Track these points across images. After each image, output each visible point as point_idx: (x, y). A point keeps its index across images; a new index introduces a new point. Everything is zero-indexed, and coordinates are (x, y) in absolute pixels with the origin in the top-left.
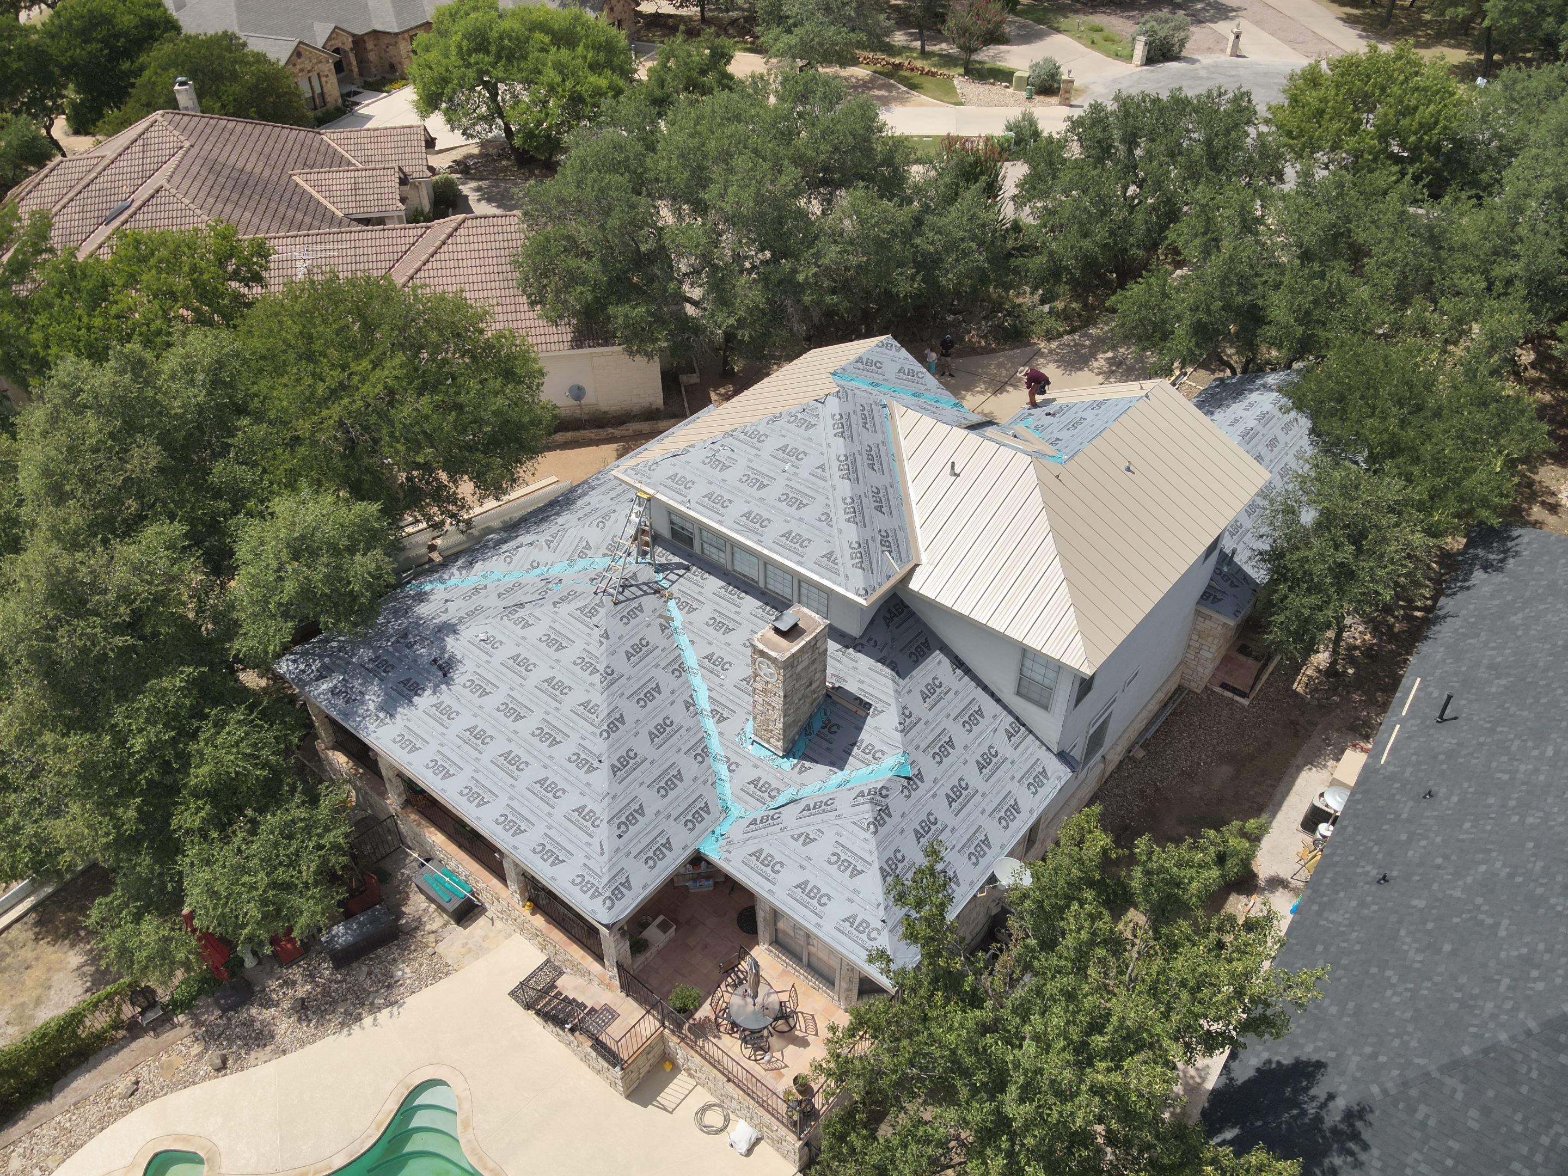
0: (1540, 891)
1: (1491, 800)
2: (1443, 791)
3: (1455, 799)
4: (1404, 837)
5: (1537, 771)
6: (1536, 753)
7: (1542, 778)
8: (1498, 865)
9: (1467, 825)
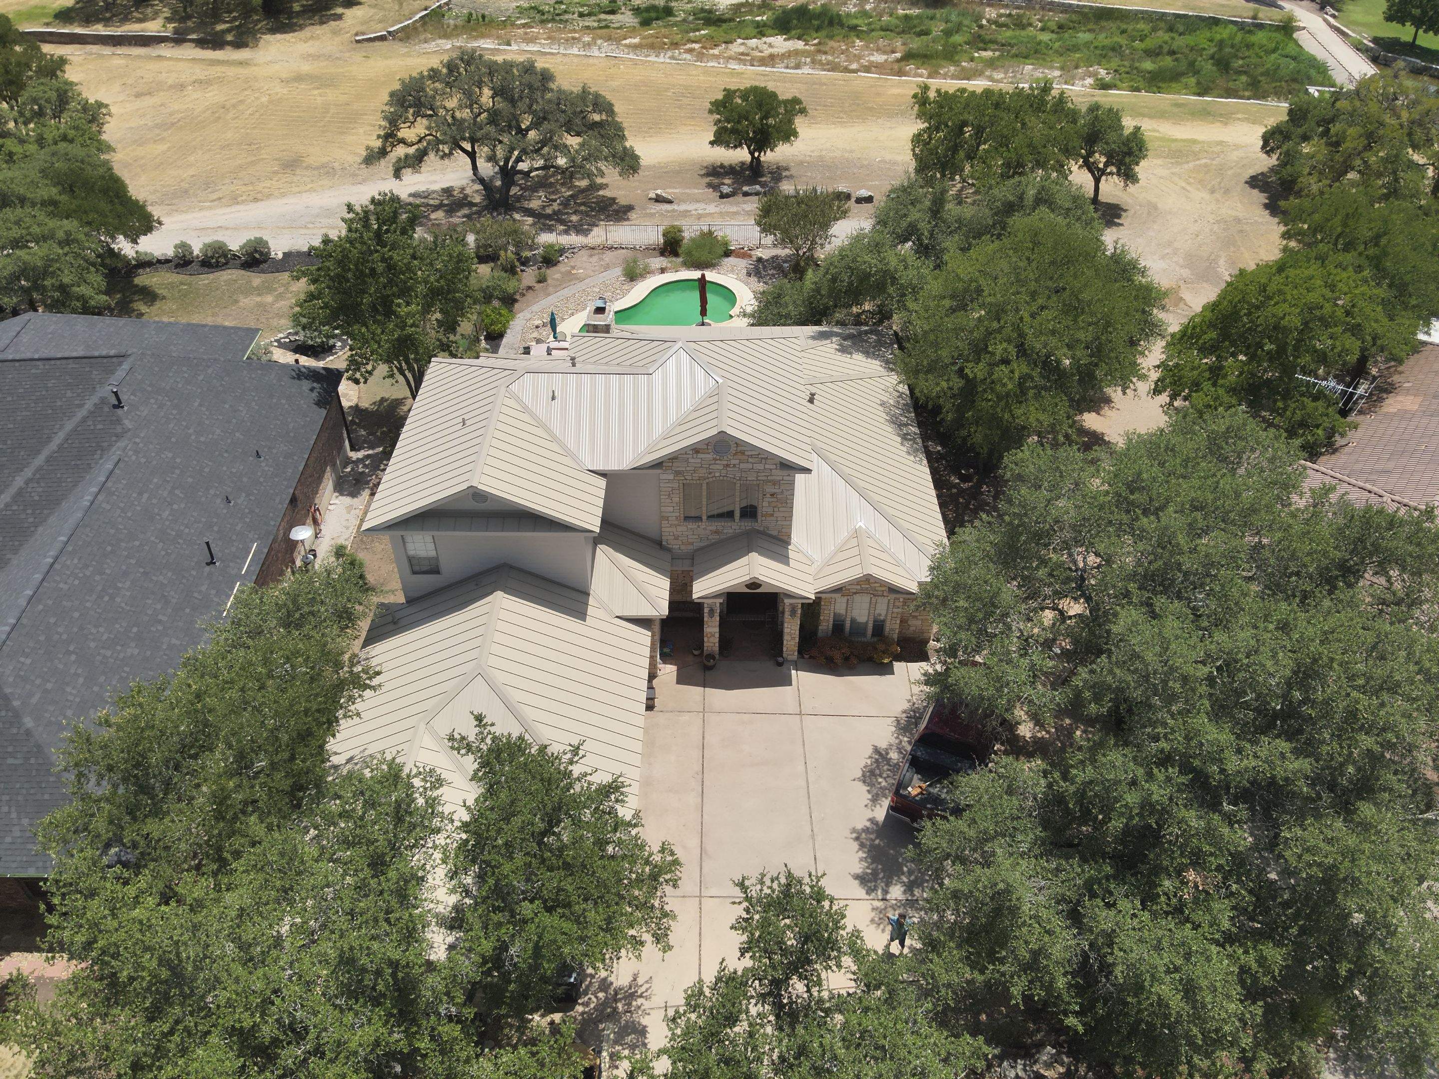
0: (175, 412)
1: (190, 480)
2: (218, 501)
3: (212, 492)
4: (245, 480)
5: (158, 487)
6: (154, 501)
7: (155, 480)
8: (193, 437)
9: (207, 470)
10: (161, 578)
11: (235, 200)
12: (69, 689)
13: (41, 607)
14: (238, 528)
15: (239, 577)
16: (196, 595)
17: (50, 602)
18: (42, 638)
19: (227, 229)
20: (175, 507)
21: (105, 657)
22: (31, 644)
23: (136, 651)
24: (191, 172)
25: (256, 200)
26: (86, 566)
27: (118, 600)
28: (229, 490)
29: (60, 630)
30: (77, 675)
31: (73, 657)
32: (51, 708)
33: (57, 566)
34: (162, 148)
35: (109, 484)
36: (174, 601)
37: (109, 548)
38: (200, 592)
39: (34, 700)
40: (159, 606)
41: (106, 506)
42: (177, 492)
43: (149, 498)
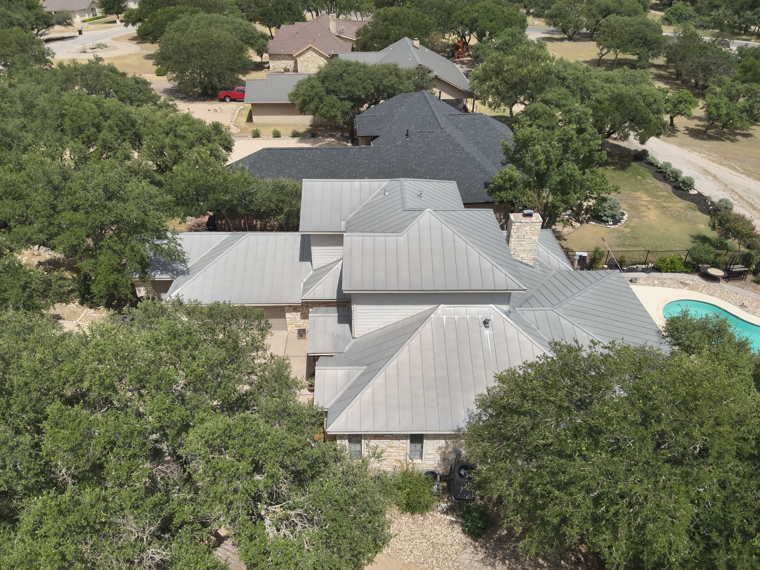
7: (377, 161)
12: (266, 171)
17: (298, 154)
18: (282, 158)
22: (277, 156)
29: (288, 161)
30: (273, 171)
35: (364, 149)
37: (332, 160)
41: (352, 152)
42: (377, 169)
43: (366, 163)
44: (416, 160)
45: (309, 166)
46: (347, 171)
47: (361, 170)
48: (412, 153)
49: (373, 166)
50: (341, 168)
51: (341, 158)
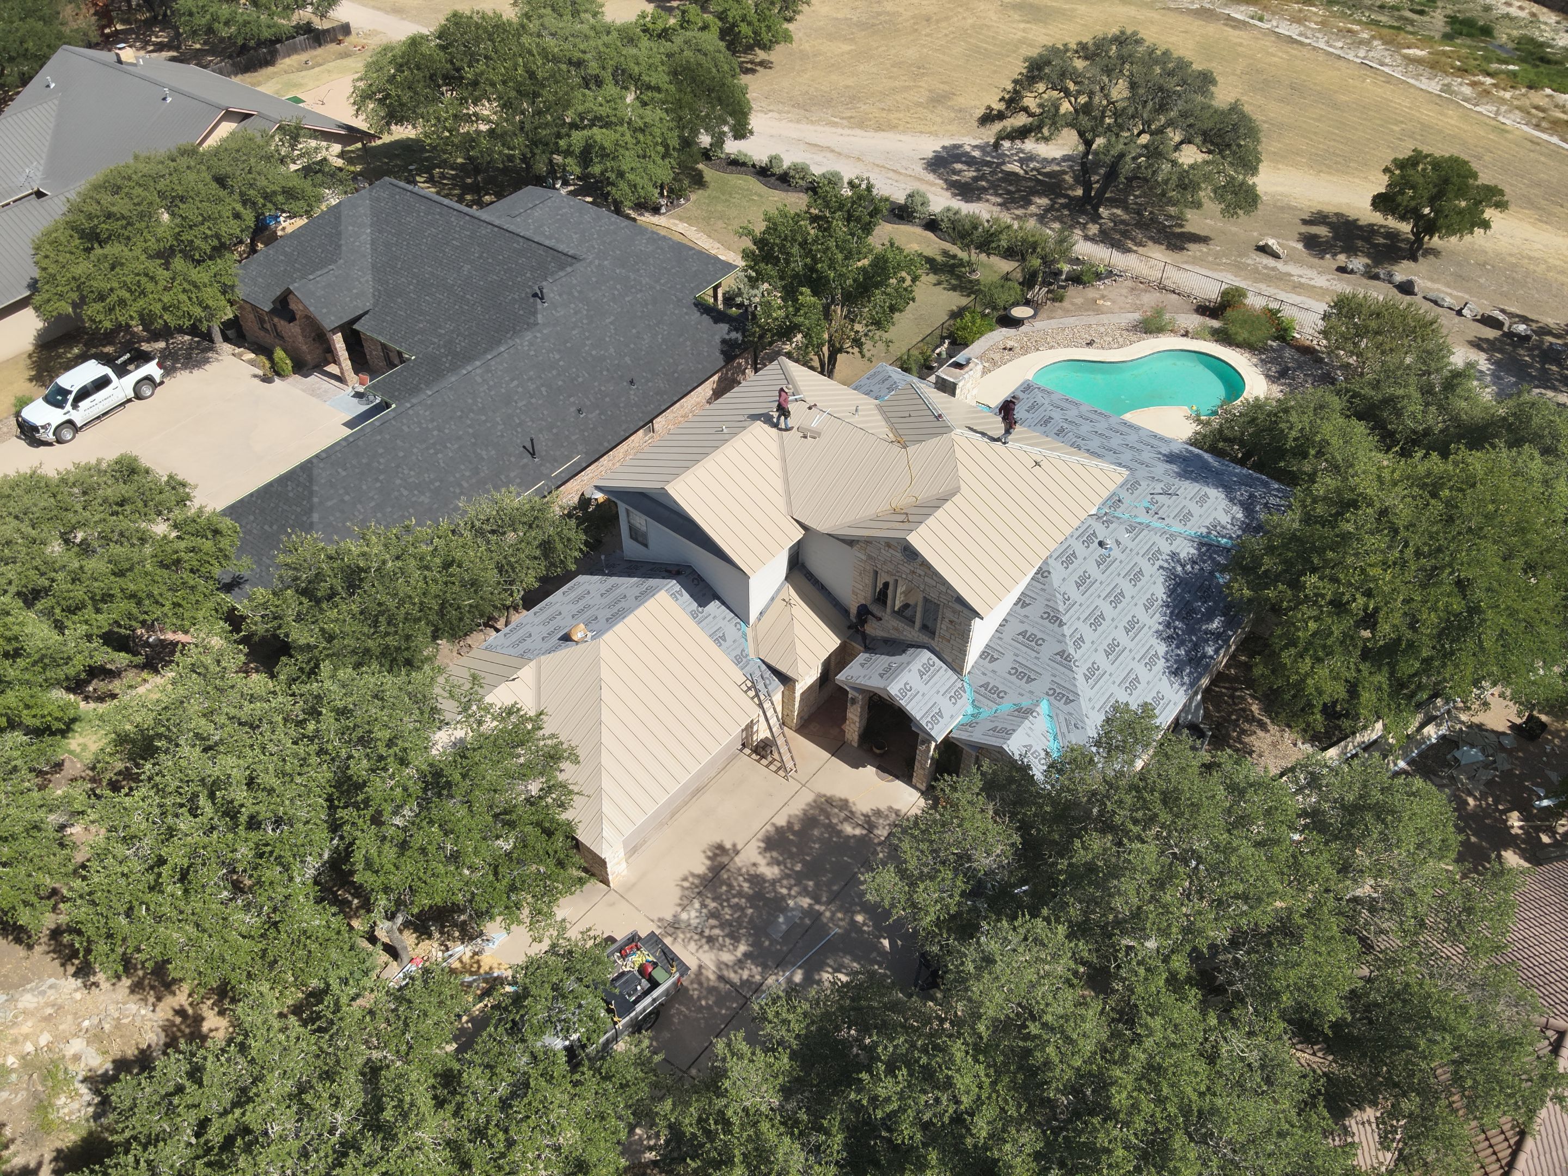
0: (585, 321)
1: (561, 383)
2: (573, 409)
3: (572, 399)
4: (607, 399)
5: (530, 379)
6: (520, 390)
7: (532, 373)
8: (587, 348)
9: (580, 380)
10: (484, 453)
11: (861, 124)
12: (359, 506)
13: (379, 437)
14: (573, 438)
15: (548, 477)
16: (503, 477)
17: (387, 437)
18: (364, 461)
19: (833, 151)
20: (533, 400)
21: (402, 495)
22: (354, 462)
23: (427, 501)
24: (850, 82)
25: (879, 129)
26: (432, 420)
27: (440, 456)
28: (588, 403)
29: (381, 460)
30: (372, 498)
31: (378, 485)
32: (338, 514)
33: (411, 412)
34: (846, 47)
35: (493, 363)
36: (482, 474)
37: (459, 414)
38: (507, 476)
39: (329, 504)
40: (467, 474)
41: (479, 380)
42: (543, 389)
43: (517, 386)
44: (588, 338)
45: (428, 448)
46: (498, 419)
47: (520, 404)
48: (573, 329)
49: (532, 386)
50: (486, 421)
51: (470, 401)
